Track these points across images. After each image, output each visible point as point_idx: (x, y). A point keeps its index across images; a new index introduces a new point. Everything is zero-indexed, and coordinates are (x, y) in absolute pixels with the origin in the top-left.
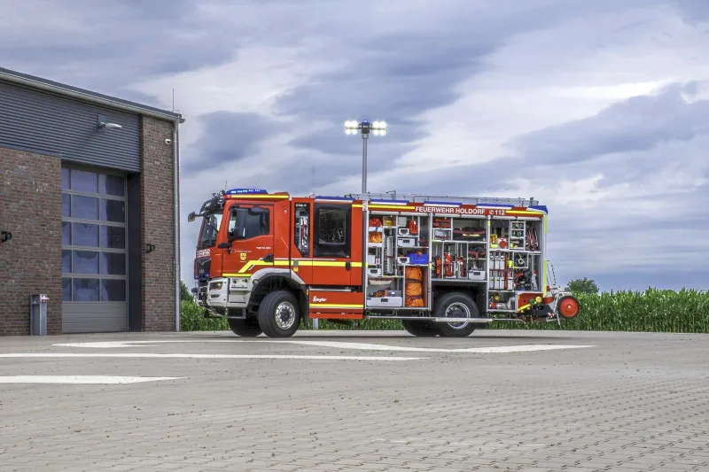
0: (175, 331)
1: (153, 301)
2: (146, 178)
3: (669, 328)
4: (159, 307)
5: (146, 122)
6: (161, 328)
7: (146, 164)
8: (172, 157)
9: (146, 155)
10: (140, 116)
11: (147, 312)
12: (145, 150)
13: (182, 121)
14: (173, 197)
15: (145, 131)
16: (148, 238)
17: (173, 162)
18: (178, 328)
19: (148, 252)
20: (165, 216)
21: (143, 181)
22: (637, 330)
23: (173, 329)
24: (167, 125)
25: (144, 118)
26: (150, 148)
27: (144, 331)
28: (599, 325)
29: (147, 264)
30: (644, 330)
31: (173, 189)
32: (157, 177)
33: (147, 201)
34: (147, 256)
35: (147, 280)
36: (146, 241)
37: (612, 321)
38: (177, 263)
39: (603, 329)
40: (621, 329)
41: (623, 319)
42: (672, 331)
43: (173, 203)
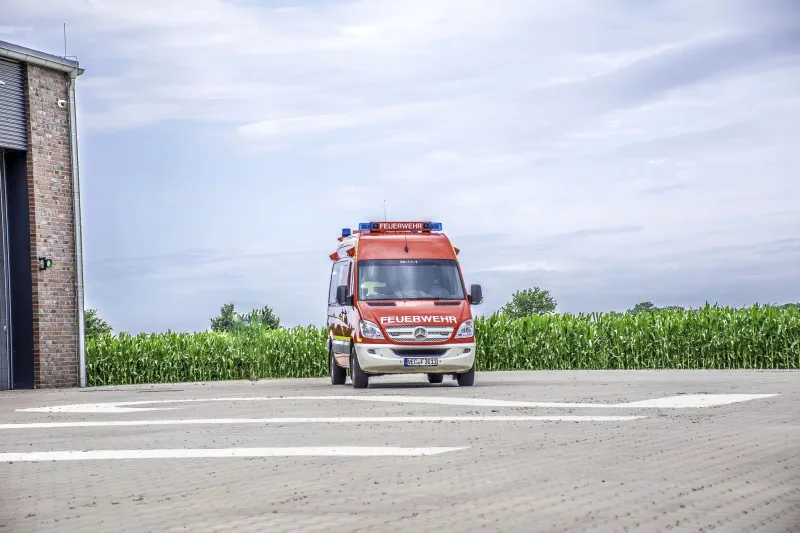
0: (79, 386)
1: (50, 342)
2: (35, 159)
3: (738, 363)
4: (57, 351)
5: (32, 73)
6: (61, 384)
7: (35, 139)
8: (68, 128)
9: (33, 124)
10: (23, 65)
11: (42, 360)
12: (32, 115)
13: (81, 72)
14: (72, 187)
15: (31, 88)
16: (41, 250)
17: (69, 135)
18: (83, 381)
19: (41, 269)
20: (62, 216)
21: (31, 164)
22: (691, 367)
23: (77, 384)
24: (59, 78)
25: (29, 68)
26: (38, 114)
27: (38, 388)
28: (636, 360)
29: (40, 288)
30: (701, 366)
31: (71, 175)
32: (49, 157)
33: (37, 192)
34: (39, 275)
35: (41, 311)
36: (39, 254)
37: (654, 354)
38: (80, 285)
39: (641, 367)
40: (669, 366)
41: (671, 352)
42: (742, 367)
43: (72, 196)
